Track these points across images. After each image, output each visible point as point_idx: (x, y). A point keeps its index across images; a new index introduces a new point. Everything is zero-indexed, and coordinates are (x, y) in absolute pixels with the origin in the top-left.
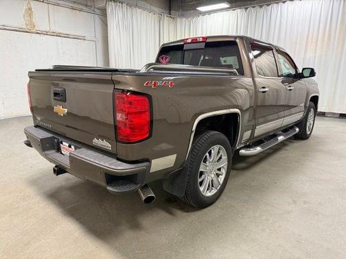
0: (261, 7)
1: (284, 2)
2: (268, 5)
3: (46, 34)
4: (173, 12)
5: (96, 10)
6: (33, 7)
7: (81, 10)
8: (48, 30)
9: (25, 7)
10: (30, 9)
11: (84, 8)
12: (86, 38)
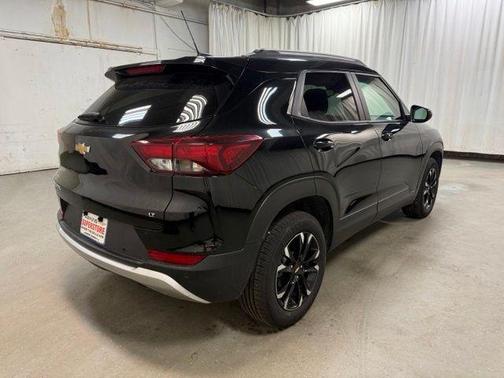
4: (269, 8)
5: (157, 8)
6: (65, 5)
7: (135, 9)
8: (88, 39)
9: (54, 5)
10: (61, 8)
11: (140, 5)
12: (143, 50)
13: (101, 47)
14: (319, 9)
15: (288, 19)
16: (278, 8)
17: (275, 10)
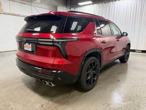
0: (105, 3)
1: (116, 1)
2: (109, 2)
3: (8, 14)
4: (68, 6)
5: (32, 4)
6: (2, 1)
7: (25, 4)
13: (14, 15)
14: (82, 6)
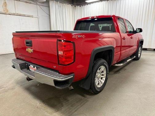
3: (14, 14)
4: (74, 3)
5: (38, 3)
6: (7, 2)
7: (30, 3)
8: (15, 13)
9: (3, 2)
10: (5, 3)
11: (32, 2)
12: (34, 16)
13: (19, 15)
14: (90, 3)
15: (80, 6)
16: (77, 3)
17: (76, 4)
